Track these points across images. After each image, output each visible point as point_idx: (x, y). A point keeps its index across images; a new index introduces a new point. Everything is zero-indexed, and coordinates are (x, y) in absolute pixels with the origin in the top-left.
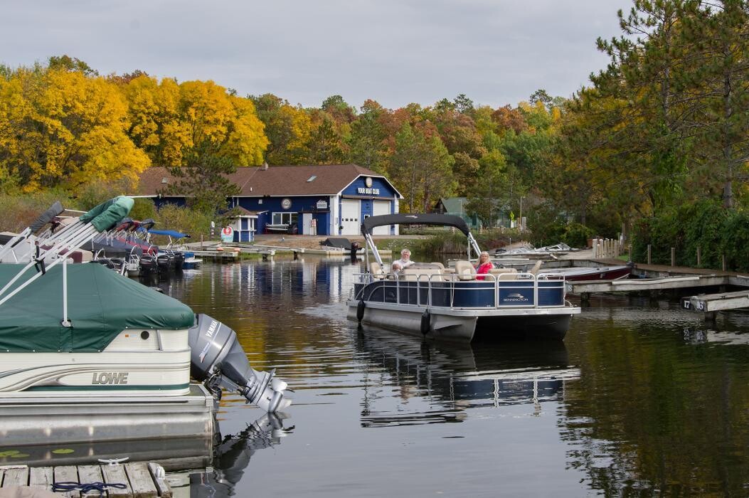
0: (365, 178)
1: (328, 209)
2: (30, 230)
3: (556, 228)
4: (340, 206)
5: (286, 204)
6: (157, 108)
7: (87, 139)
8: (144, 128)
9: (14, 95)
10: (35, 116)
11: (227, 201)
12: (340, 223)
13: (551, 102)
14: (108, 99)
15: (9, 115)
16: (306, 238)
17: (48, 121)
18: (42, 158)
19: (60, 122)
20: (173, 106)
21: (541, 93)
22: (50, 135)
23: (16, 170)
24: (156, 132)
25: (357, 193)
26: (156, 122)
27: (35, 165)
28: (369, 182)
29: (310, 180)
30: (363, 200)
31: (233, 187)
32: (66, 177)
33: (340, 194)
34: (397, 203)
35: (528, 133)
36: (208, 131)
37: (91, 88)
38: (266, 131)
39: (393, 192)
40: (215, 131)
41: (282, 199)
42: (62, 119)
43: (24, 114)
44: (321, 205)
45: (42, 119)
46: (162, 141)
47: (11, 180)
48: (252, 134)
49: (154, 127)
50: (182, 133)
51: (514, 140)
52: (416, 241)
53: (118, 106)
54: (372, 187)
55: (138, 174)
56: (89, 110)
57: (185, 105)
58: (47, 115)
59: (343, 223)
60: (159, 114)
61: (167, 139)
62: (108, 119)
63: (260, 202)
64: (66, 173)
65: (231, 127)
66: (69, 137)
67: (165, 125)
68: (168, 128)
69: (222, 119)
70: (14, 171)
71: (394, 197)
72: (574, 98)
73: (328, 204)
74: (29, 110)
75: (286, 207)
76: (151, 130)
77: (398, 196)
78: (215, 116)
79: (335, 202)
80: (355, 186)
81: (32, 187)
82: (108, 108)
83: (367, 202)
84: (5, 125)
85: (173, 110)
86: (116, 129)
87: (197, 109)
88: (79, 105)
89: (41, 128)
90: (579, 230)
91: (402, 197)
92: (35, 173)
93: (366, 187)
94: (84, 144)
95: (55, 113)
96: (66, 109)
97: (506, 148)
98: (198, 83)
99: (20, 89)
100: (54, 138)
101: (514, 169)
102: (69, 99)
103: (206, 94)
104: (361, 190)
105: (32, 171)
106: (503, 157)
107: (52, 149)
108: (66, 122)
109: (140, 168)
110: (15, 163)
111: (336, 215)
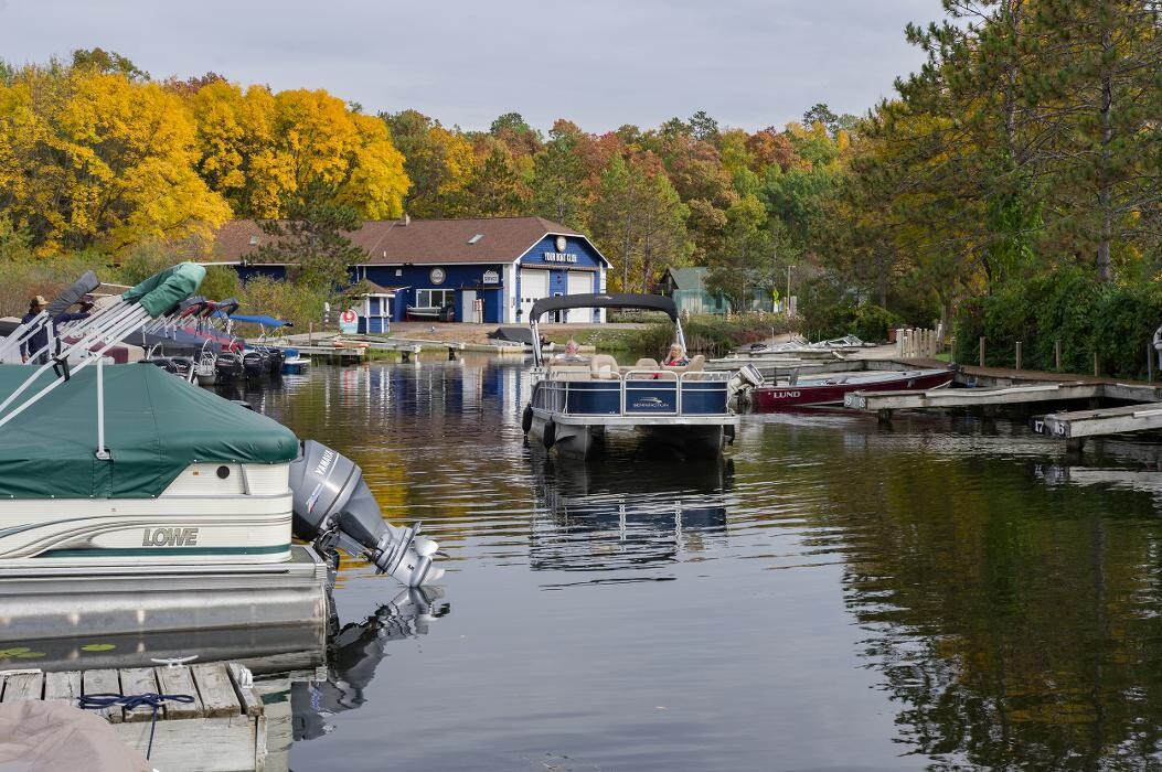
0: (554, 238)
1: (500, 284)
2: (48, 314)
3: (842, 313)
4: (518, 280)
5: (438, 276)
6: (240, 131)
7: (134, 177)
8: (221, 161)
9: (19, 108)
10: (52, 142)
11: (348, 271)
12: (518, 305)
13: (836, 123)
14: (166, 116)
15: (12, 139)
16: (468, 328)
17: (73, 149)
18: (64, 205)
19: (92, 151)
20: (265, 127)
21: (821, 109)
22: (75, 169)
23: (24, 223)
24: (240, 168)
25: (544, 260)
26: (240, 152)
27: (55, 216)
28: (562, 244)
29: (473, 241)
30: (552, 270)
31: (358, 250)
32: (102, 234)
33: (518, 261)
34: (603, 275)
35: (800, 169)
36: (319, 166)
37: (139, 99)
38: (406, 166)
39: (597, 259)
40: (330, 166)
41: (430, 268)
42: (94, 146)
43: (35, 138)
44: (490, 278)
45: (63, 145)
46: (249, 181)
47: (17, 239)
48: (385, 171)
49: (238, 159)
50: (281, 170)
51: (779, 181)
52: (631, 332)
53: (182, 126)
54: (566, 251)
55: (214, 231)
56: (136, 133)
57: (284, 127)
58: (70, 138)
60: (243, 140)
61: (257, 178)
62: (166, 147)
63: (399, 273)
64: (103, 228)
65: (353, 161)
66: (106, 173)
67: (253, 157)
68: (258, 161)
69: (340, 147)
70: (21, 225)
71: (598, 265)
72: (871, 116)
73: (501, 277)
74: (43, 132)
75: (437, 281)
76: (232, 163)
77: (605, 265)
78: (330, 144)
79: (511, 274)
80: (540, 250)
81: (50, 250)
82: (165, 130)
83: (558, 273)
84: (6, 154)
85: (264, 130)
86: (179, 162)
87: (301, 132)
88: (121, 125)
89: (62, 159)
90: (876, 316)
92: (55, 228)
93: (557, 251)
94: (129, 185)
95: (84, 136)
96: (100, 131)
97: (767, 192)
98: (303, 93)
99: (27, 99)
100: (82, 175)
101: (779, 224)
102: (105, 116)
103: (315, 110)
104: (550, 256)
105: (49, 226)
106: (763, 206)
107: (80, 192)
108: (101, 151)
109: (215, 221)
110: (22, 212)
111: (512, 293)
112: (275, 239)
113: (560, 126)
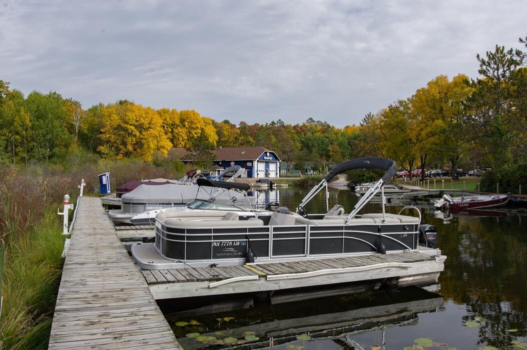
0: (266, 153)
1: (252, 166)
4: (257, 165)
6: (171, 122)
7: (146, 135)
9: (112, 115)
10: (123, 125)
12: (257, 172)
13: (315, 123)
14: (154, 117)
15: (110, 124)
16: (243, 179)
17: (129, 126)
18: (124, 144)
21: (311, 119)
22: (128, 133)
23: (113, 149)
24: (170, 133)
25: (264, 159)
26: (171, 128)
27: (121, 147)
28: (268, 154)
29: (243, 153)
30: (266, 162)
31: (215, 156)
32: (135, 152)
33: (257, 160)
34: (278, 163)
35: (309, 134)
36: (193, 132)
37: (147, 112)
38: (216, 132)
39: (277, 158)
40: (196, 132)
41: (231, 162)
42: (134, 126)
43: (117, 124)
44: (249, 164)
45: (126, 125)
46: (174, 136)
47: (111, 153)
48: (211, 133)
49: (170, 130)
50: (182, 132)
51: (304, 138)
53: (159, 121)
54: (269, 156)
55: (168, 151)
56: (146, 123)
57: (182, 121)
58: (128, 124)
59: (259, 172)
60: (173, 125)
62: (155, 126)
63: (220, 163)
64: (135, 150)
65: (203, 131)
66: (138, 134)
67: (174, 129)
68: (176, 131)
69: (200, 126)
71: (277, 161)
73: (252, 164)
74: (119, 122)
75: (232, 165)
77: (279, 160)
78: (196, 126)
79: (255, 163)
80: (263, 156)
81: (120, 156)
82: (154, 121)
83: (267, 163)
85: (177, 122)
86: (157, 130)
87: (188, 122)
88: (142, 119)
89: (126, 130)
92: (122, 150)
93: (267, 156)
94: (144, 137)
95: (132, 123)
96: (137, 121)
97: (301, 141)
98: (188, 111)
99: (115, 112)
100: (130, 134)
101: (305, 149)
102: (138, 117)
103: (192, 116)
104: (265, 158)
105: (120, 150)
106: (300, 145)
107: (129, 139)
108: (136, 127)
109: (168, 148)
110: (112, 146)
111: (256, 169)
112: (190, 153)
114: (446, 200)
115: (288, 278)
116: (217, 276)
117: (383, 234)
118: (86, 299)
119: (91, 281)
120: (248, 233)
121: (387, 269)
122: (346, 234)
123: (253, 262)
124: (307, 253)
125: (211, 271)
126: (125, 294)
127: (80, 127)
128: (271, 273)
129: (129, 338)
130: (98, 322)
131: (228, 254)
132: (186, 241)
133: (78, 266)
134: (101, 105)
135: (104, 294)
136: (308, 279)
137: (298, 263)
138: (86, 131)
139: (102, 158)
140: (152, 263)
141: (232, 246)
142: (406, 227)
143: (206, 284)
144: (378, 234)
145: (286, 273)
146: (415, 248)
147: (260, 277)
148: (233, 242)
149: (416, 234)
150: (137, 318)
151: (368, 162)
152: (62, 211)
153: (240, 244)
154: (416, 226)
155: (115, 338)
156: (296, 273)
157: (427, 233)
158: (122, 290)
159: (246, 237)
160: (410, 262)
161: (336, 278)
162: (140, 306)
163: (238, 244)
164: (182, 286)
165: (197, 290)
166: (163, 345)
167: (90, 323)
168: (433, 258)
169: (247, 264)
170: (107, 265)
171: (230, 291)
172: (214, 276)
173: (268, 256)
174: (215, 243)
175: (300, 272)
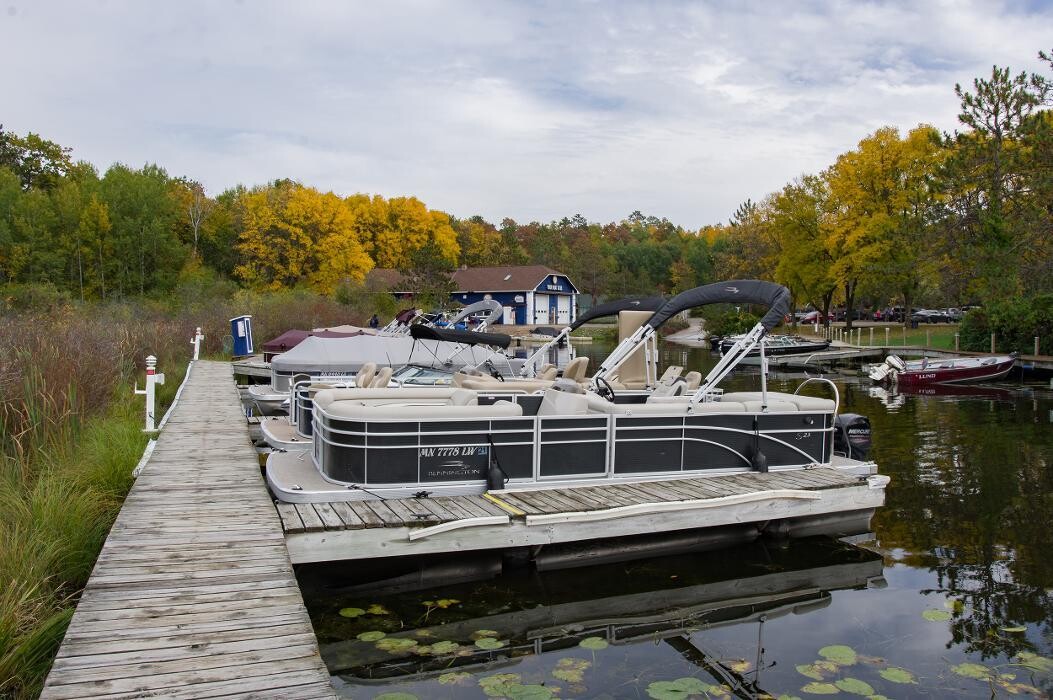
0: (551, 277)
1: (525, 302)
4: (534, 300)
5: (488, 298)
6: (371, 219)
7: (324, 244)
9: (261, 207)
10: (281, 225)
12: (534, 314)
13: (645, 221)
14: (340, 211)
15: (257, 224)
16: (507, 327)
17: (291, 229)
18: (283, 261)
19: (301, 230)
21: (638, 213)
22: (292, 241)
23: (263, 271)
24: (371, 240)
25: (547, 290)
26: (372, 232)
28: (555, 280)
29: (507, 278)
30: (551, 295)
31: (454, 284)
32: (304, 277)
33: (534, 290)
34: (574, 297)
36: (413, 238)
37: (326, 201)
38: (457, 238)
39: (571, 288)
40: (419, 238)
41: (484, 294)
42: (302, 227)
43: (270, 223)
44: (519, 299)
45: (286, 227)
46: (376, 247)
47: (261, 279)
48: (448, 241)
49: (370, 235)
50: (393, 239)
51: (624, 249)
53: (347, 218)
54: (557, 284)
55: (365, 275)
56: (324, 221)
57: (393, 218)
58: (290, 223)
59: (537, 315)
60: (374, 225)
61: (380, 245)
62: (341, 227)
63: (465, 297)
64: (304, 273)
65: (431, 234)
66: (308, 242)
67: (377, 234)
68: (381, 236)
69: (425, 228)
71: (572, 292)
73: (525, 299)
74: (273, 220)
77: (575, 292)
78: (419, 227)
79: (530, 297)
80: (545, 284)
81: (277, 284)
82: (340, 219)
83: (553, 298)
85: (384, 219)
87: (404, 220)
88: (317, 215)
89: (285, 235)
91: (578, 292)
92: (279, 273)
93: (553, 284)
94: (320, 249)
95: (297, 222)
96: (307, 218)
98: (404, 199)
99: (265, 202)
100: (296, 243)
102: (309, 210)
103: (412, 209)
104: (550, 287)
105: (277, 272)
106: (616, 262)
107: (292, 253)
108: (305, 229)
109: (367, 268)
110: (262, 265)
111: (532, 308)
112: (406, 277)
113: (507, 221)
114: (893, 366)
115: (569, 520)
116: (426, 516)
117: (761, 433)
118: (154, 564)
119: (173, 526)
120: (490, 432)
121: (771, 502)
122: (689, 433)
123: (503, 488)
124: (610, 471)
125: (415, 507)
126: (235, 552)
127: (202, 230)
128: (535, 511)
129: (222, 648)
130: (167, 611)
131: (451, 473)
132: (366, 447)
133: (156, 495)
134: (240, 187)
135: (192, 553)
136: (610, 523)
137: (592, 490)
138: (212, 238)
139: (243, 288)
140: (301, 489)
141: (459, 457)
142: (808, 419)
143: (403, 532)
144: (752, 432)
145: (566, 511)
146: (827, 461)
147: (511, 518)
148: (462, 448)
149: (829, 434)
150: (248, 603)
151: (736, 291)
152: (142, 387)
153: (476, 452)
154: (830, 416)
155: (194, 647)
156: (586, 511)
157: (851, 431)
158: (230, 545)
159: (489, 438)
160: (816, 489)
161: (665, 520)
162: (258, 579)
163: (471, 452)
164: (354, 536)
165: (384, 545)
166: (289, 664)
167: (151, 615)
168: (863, 481)
169: (490, 492)
170: (214, 493)
171: (452, 546)
172: (419, 517)
173: (531, 476)
174: (425, 450)
175: (594, 510)
